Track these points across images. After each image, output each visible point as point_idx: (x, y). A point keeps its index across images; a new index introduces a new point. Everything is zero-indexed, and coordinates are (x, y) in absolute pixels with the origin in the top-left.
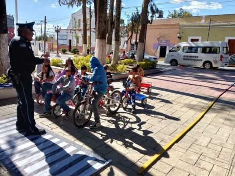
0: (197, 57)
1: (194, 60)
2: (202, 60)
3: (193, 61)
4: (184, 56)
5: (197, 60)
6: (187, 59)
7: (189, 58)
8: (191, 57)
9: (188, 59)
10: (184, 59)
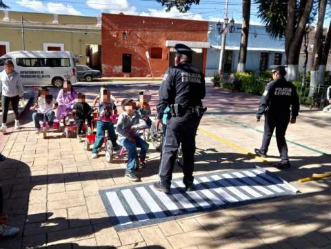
0: (42, 72)
1: (38, 76)
2: (49, 76)
3: (37, 78)
4: (22, 72)
5: (43, 76)
6: (26, 76)
7: (29, 74)
8: (33, 72)
9: (29, 77)
10: (23, 76)
